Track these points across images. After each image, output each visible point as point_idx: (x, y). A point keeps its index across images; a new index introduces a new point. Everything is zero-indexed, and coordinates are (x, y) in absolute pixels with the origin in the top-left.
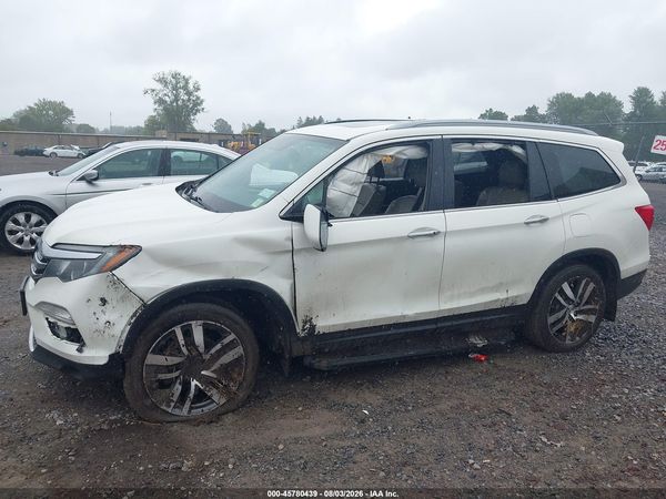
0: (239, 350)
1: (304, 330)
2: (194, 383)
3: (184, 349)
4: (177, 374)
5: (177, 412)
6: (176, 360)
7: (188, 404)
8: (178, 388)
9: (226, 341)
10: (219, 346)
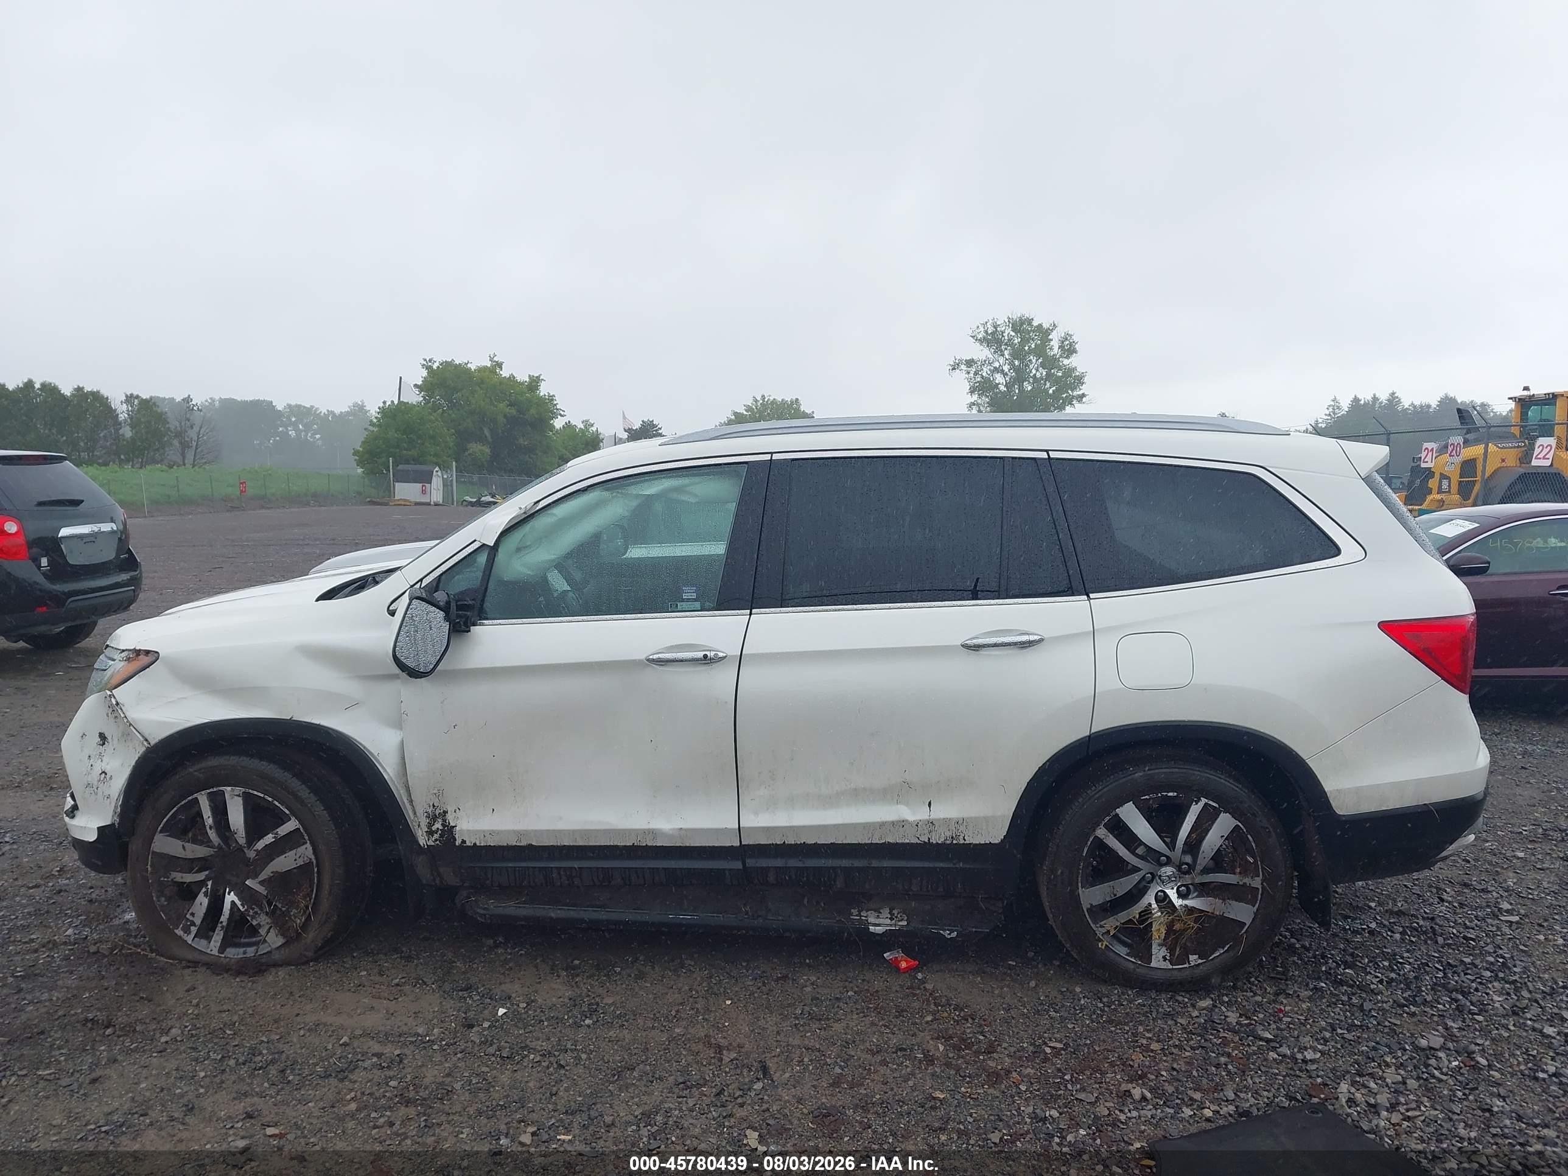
0: (305, 852)
1: (430, 833)
2: (230, 898)
3: (212, 834)
4: (201, 876)
5: (201, 944)
6: (200, 851)
7: (218, 937)
8: (202, 902)
9: (284, 830)
10: (269, 839)
